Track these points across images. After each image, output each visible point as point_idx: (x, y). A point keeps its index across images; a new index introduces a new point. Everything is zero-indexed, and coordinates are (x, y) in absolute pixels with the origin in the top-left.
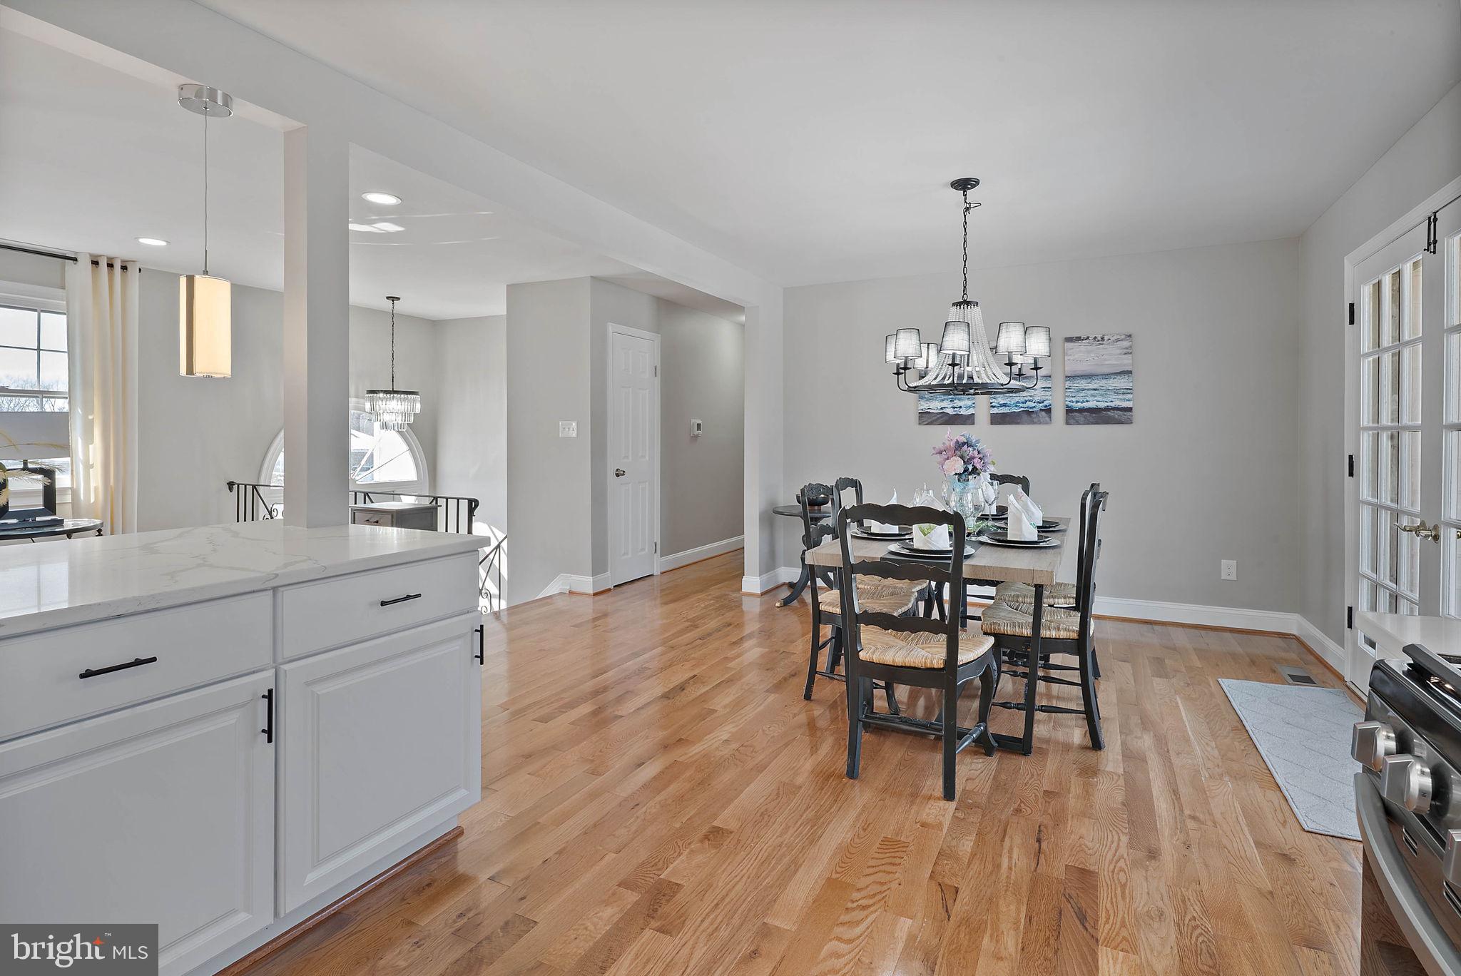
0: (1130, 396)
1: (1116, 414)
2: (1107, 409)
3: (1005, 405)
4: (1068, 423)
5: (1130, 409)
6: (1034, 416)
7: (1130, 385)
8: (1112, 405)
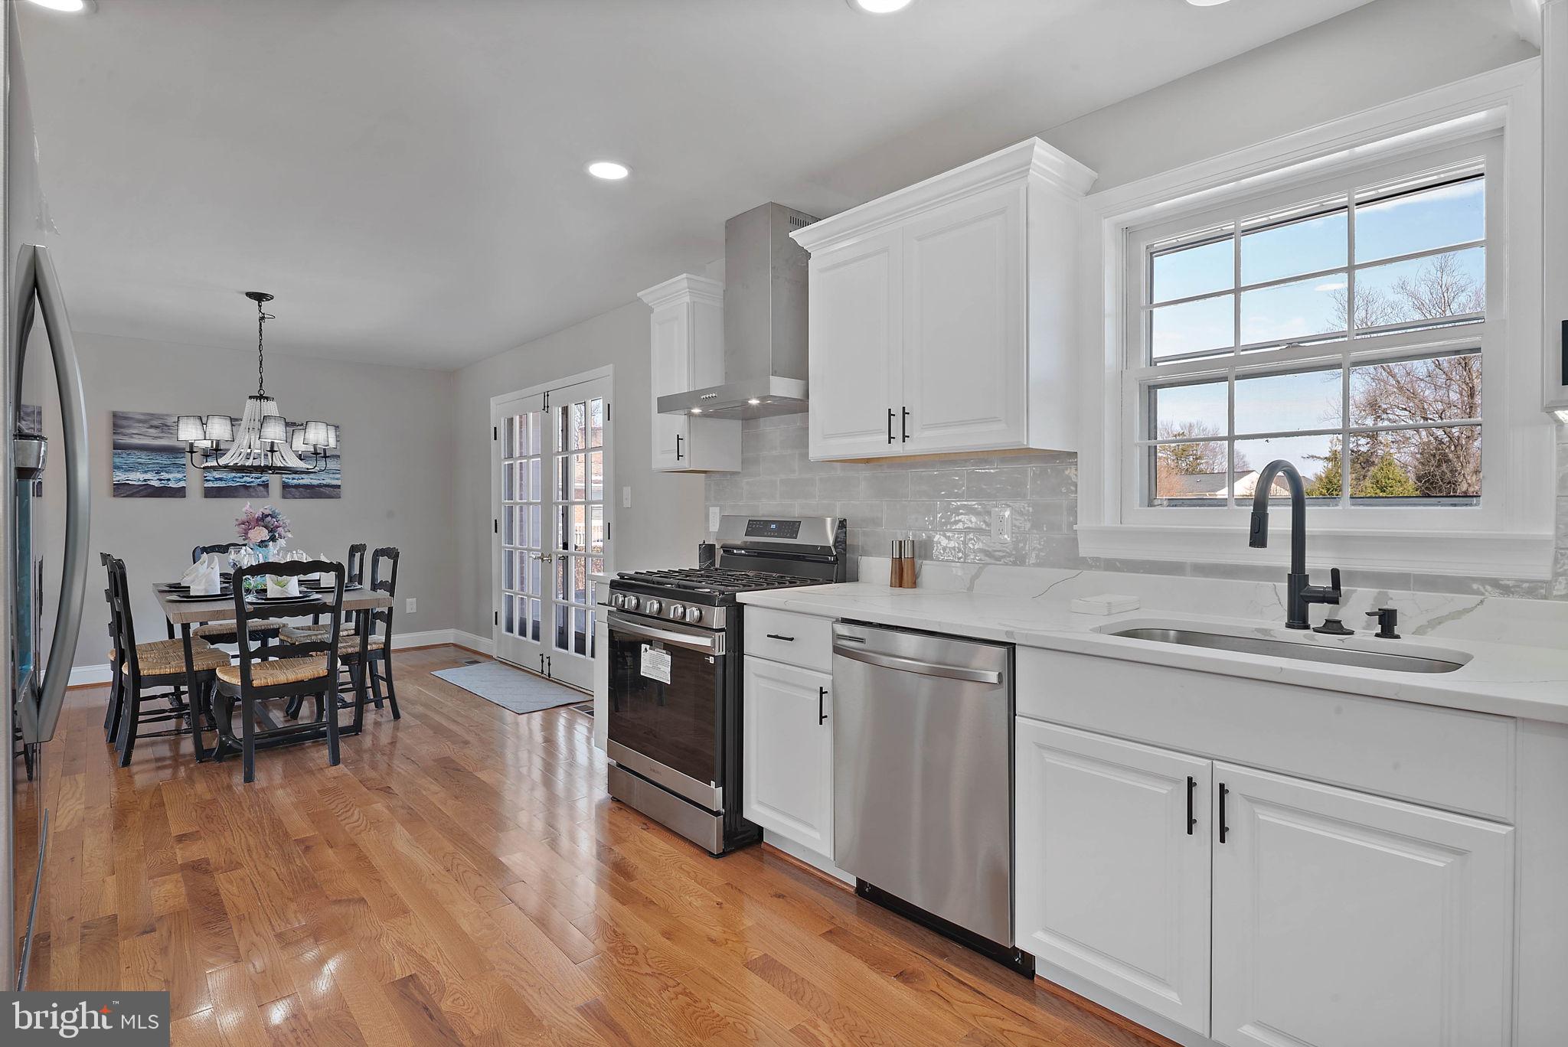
0: (338, 476)
1: (327, 490)
2: (319, 486)
3: (220, 479)
4: (284, 497)
5: (339, 487)
6: (251, 490)
7: (338, 467)
8: (324, 482)
